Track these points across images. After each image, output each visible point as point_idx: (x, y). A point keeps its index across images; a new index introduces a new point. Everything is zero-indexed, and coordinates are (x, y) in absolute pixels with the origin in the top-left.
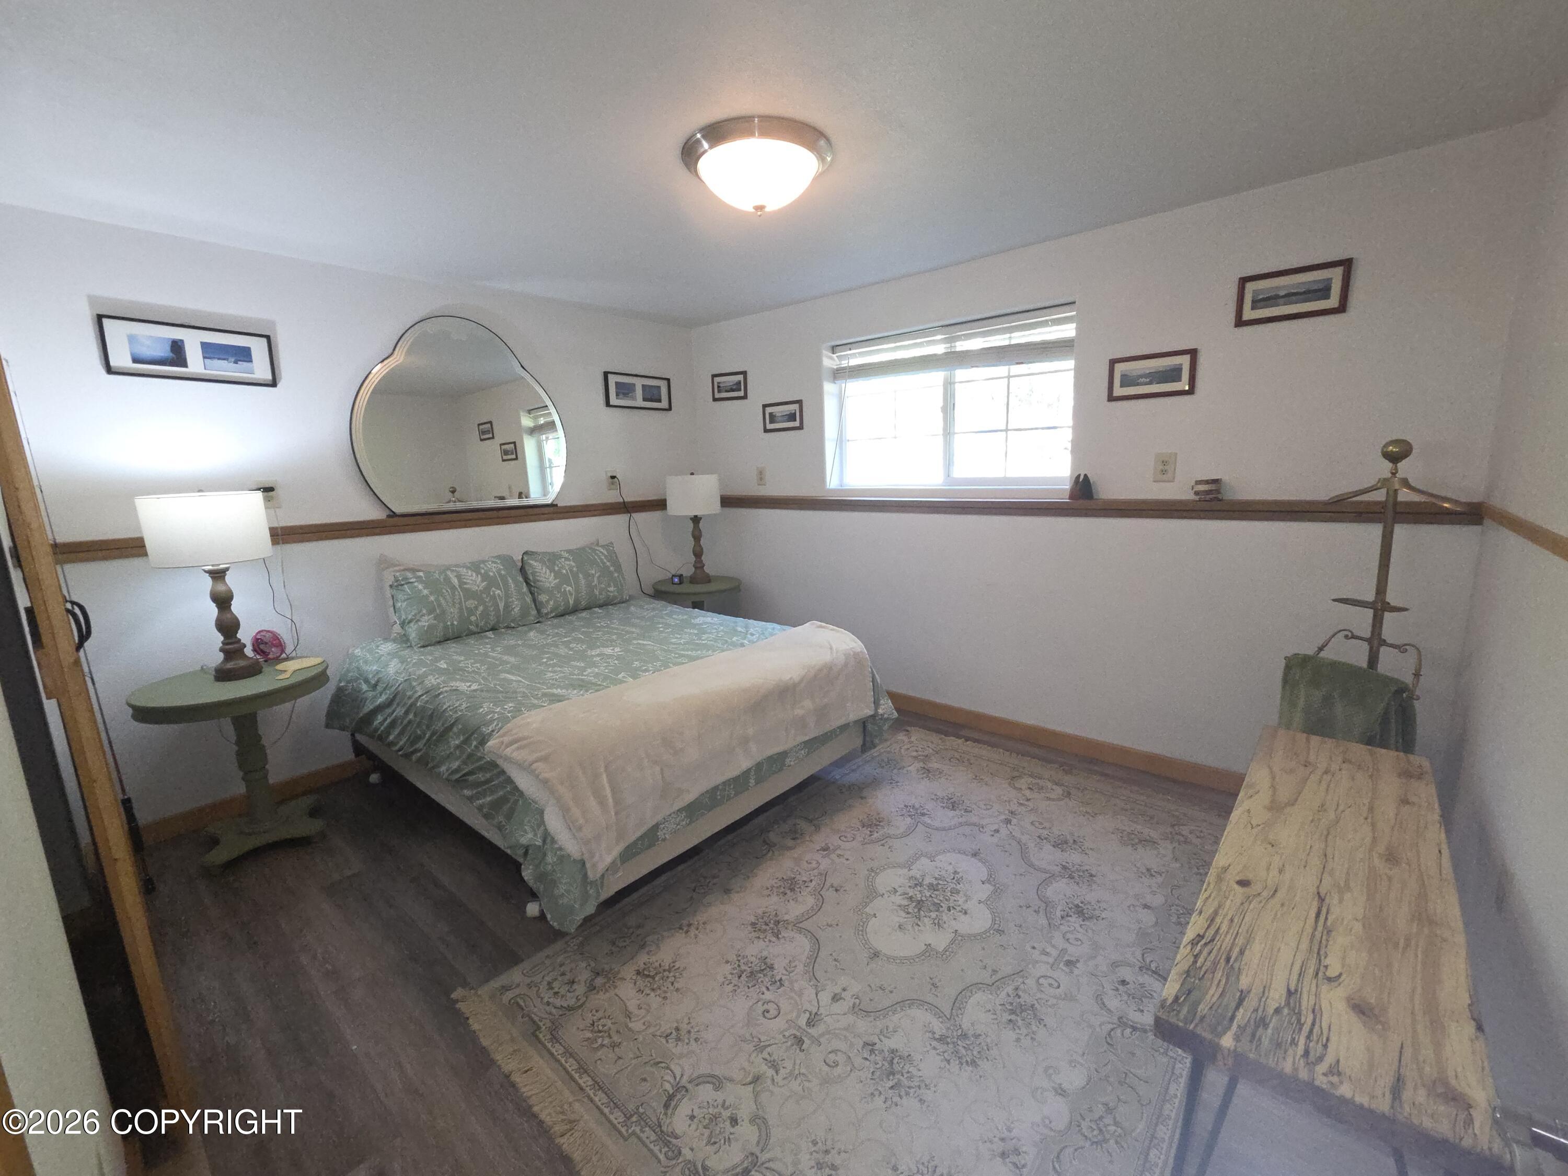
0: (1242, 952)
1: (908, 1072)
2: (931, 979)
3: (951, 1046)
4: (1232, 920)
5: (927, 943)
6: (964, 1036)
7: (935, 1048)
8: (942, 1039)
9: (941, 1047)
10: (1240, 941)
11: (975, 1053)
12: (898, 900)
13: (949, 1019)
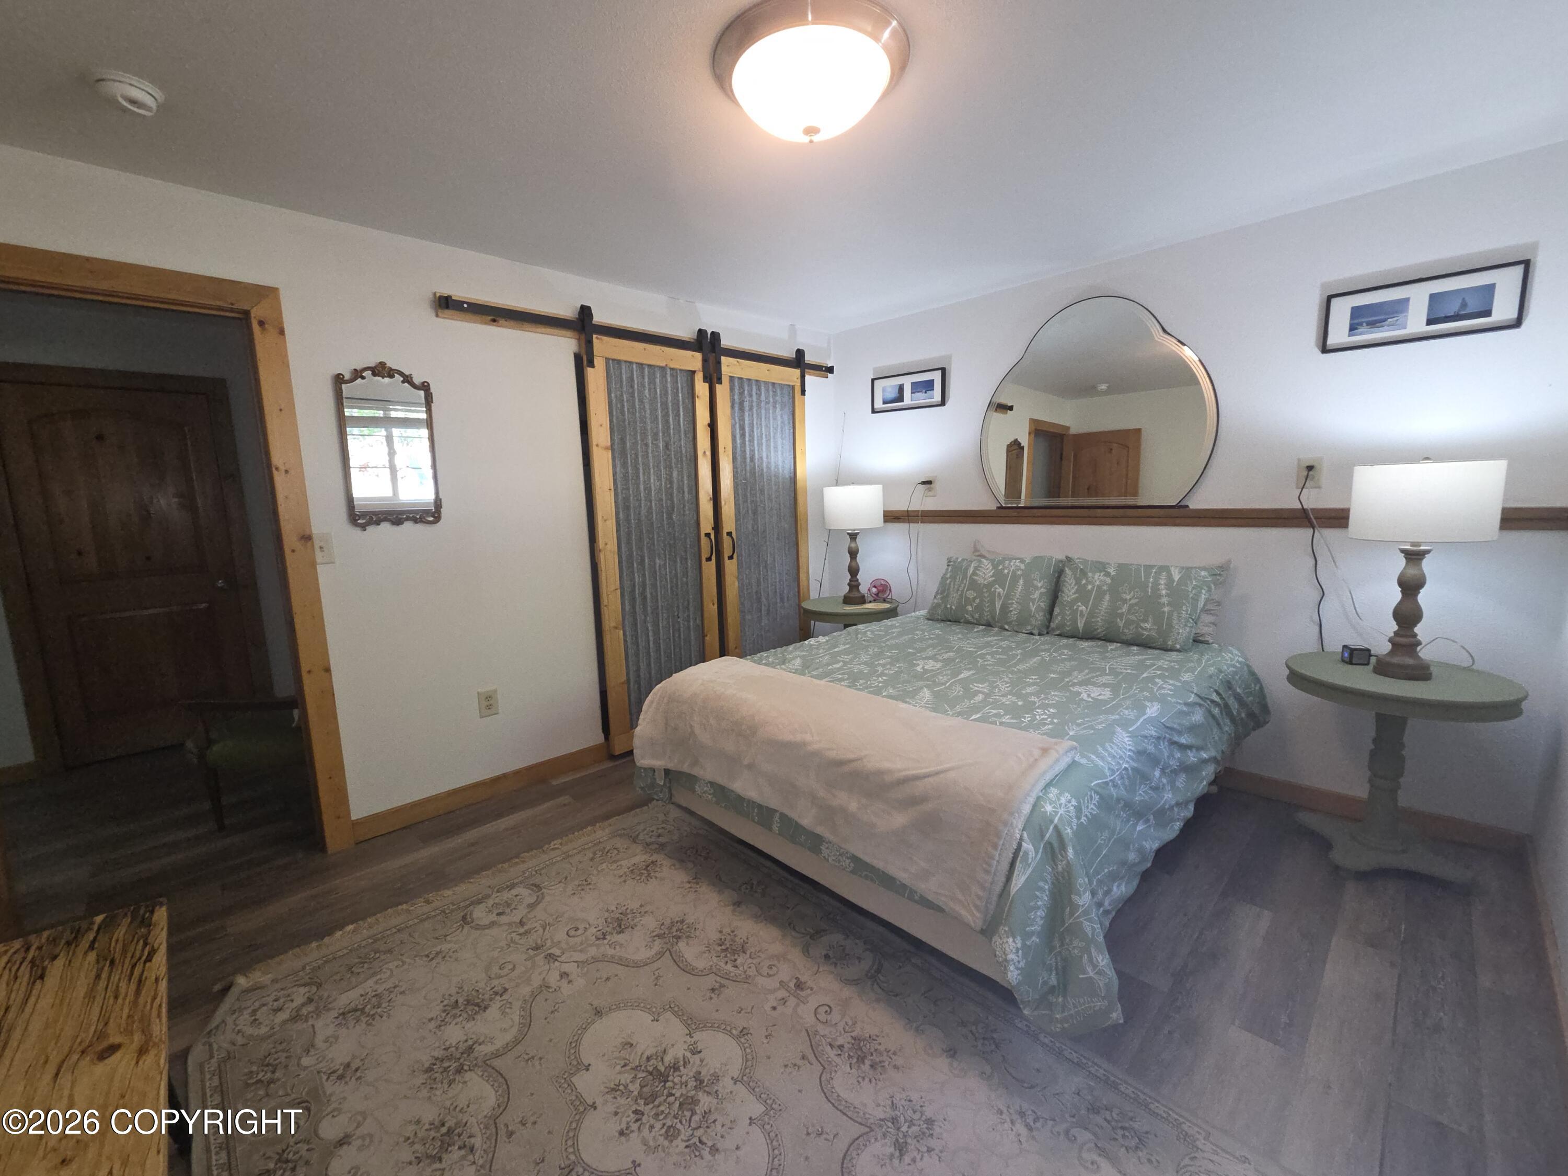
0: (98, 977)
1: (460, 1015)
2: (541, 1059)
3: (458, 1056)
4: (116, 997)
5: (590, 1068)
6: (459, 1070)
7: (466, 1041)
8: (470, 1049)
9: (462, 1047)
10: (102, 984)
11: (437, 1075)
12: (678, 1051)
13: (485, 1062)
